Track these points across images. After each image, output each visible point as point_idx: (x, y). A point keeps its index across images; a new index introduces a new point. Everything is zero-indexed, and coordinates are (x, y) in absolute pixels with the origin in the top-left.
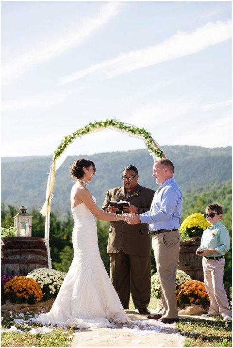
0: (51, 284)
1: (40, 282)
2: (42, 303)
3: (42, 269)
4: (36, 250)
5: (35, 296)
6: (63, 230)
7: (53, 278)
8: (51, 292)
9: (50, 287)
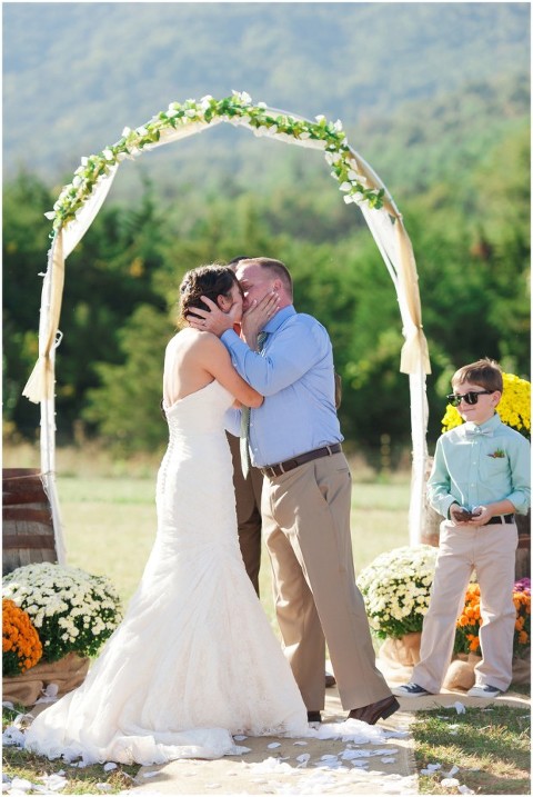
0: (65, 614)
1: (32, 609)
2: (41, 669)
3: (37, 568)
4: (19, 506)
5: (20, 654)
6: (130, 242)
7: (69, 595)
8: (65, 637)
9: (63, 623)
